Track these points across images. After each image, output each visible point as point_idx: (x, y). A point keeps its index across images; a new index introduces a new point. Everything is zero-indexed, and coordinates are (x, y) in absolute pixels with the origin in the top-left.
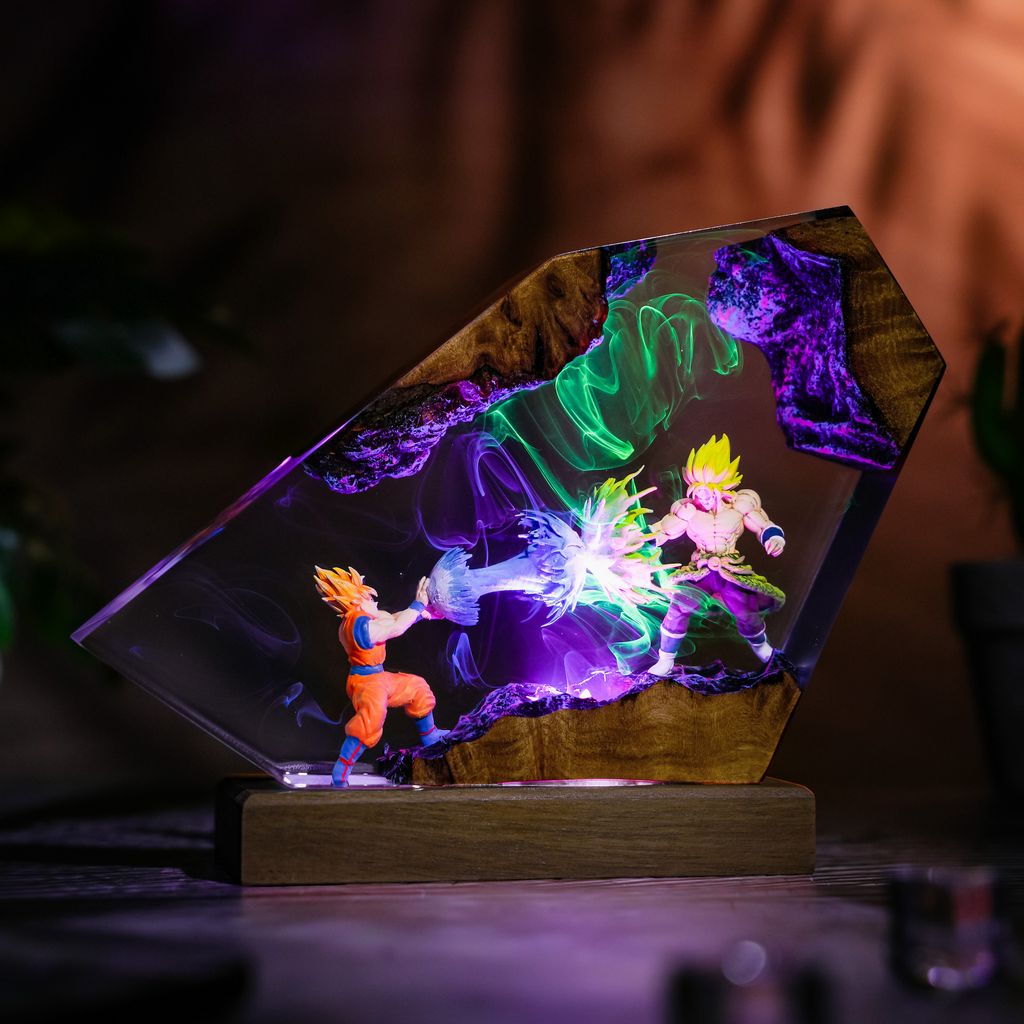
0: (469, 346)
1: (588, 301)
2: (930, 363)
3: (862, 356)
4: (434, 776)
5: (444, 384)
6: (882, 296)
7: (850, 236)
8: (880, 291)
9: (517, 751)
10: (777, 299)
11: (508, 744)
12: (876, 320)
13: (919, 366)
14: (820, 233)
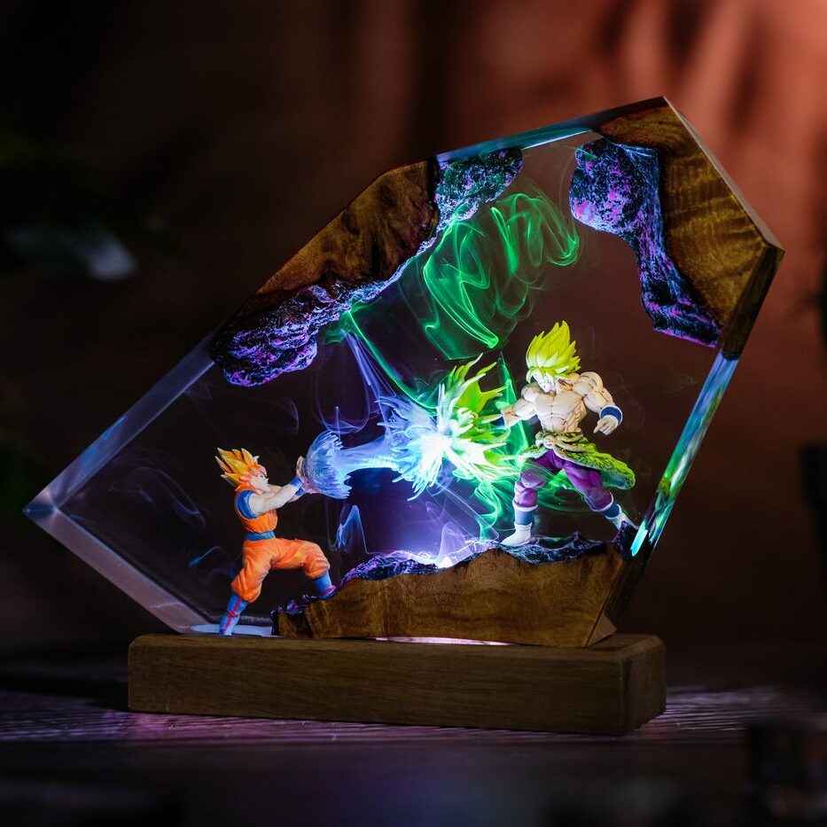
0: (316, 255)
1: (418, 208)
2: (750, 242)
3: (679, 240)
4: (295, 628)
5: (297, 290)
6: (698, 180)
7: (664, 126)
8: (696, 176)
9: (364, 610)
10: (622, 191)
11: (356, 603)
12: (692, 204)
13: (738, 245)
14: (635, 125)
